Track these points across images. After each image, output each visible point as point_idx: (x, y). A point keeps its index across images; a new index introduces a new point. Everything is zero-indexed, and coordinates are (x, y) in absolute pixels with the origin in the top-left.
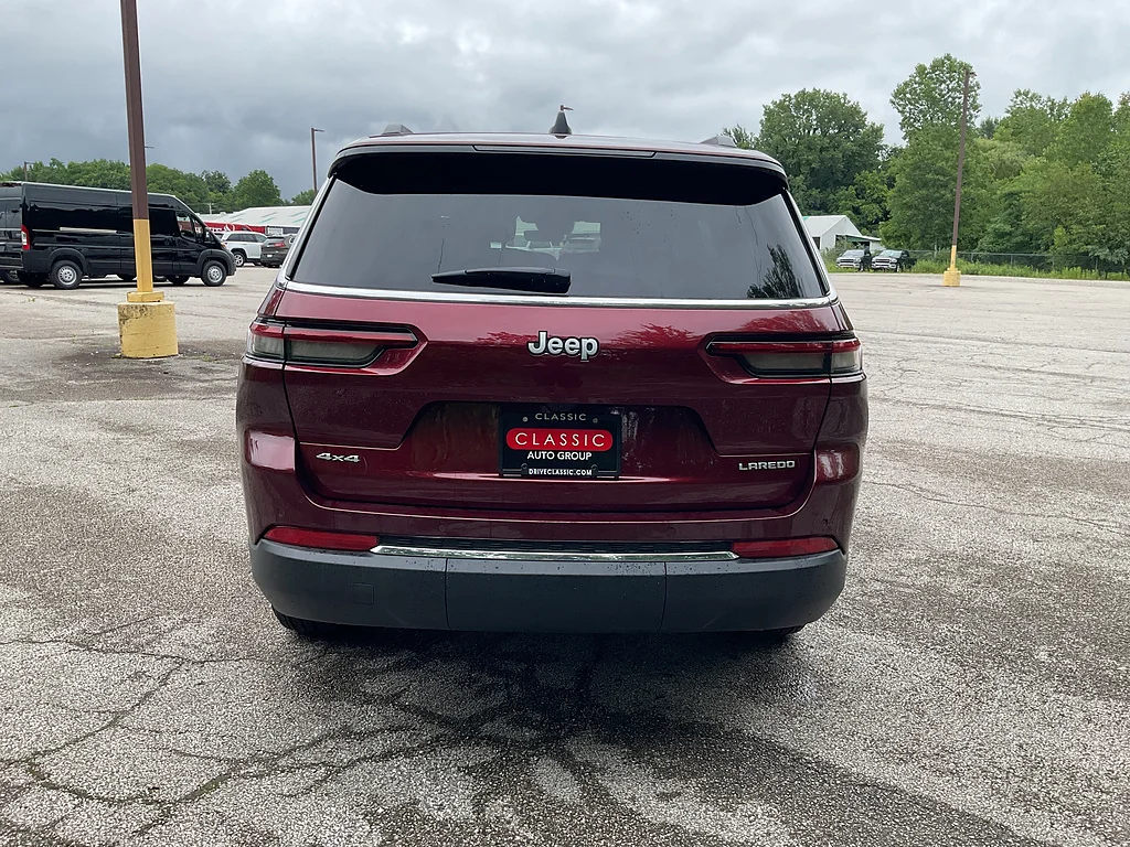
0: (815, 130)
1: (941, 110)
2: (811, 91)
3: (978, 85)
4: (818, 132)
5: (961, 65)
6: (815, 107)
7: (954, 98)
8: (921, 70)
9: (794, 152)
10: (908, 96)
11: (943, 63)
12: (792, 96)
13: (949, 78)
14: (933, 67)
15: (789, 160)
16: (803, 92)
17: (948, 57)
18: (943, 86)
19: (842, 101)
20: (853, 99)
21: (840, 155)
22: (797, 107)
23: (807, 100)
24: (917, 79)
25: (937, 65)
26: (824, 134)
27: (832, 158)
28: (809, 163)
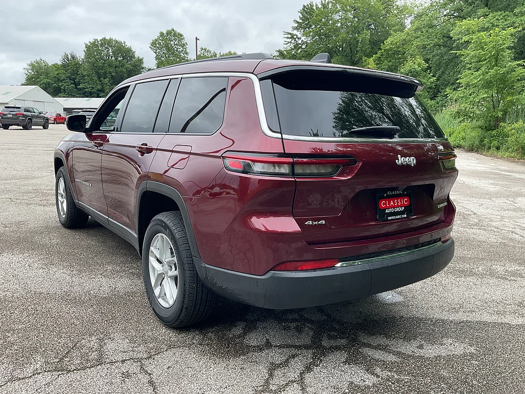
0: (112, 57)
1: (173, 54)
2: (108, 38)
3: (186, 43)
4: (113, 58)
5: (179, 34)
6: (111, 46)
7: (177, 49)
8: (162, 34)
9: (102, 67)
10: (157, 45)
11: (171, 32)
12: (99, 40)
13: (174, 39)
14: (167, 33)
15: (101, 71)
16: (105, 38)
17: (173, 30)
18: (172, 43)
19: (124, 45)
20: (128, 44)
21: (125, 70)
22: (102, 45)
23: (106, 43)
24: (161, 38)
25: (169, 33)
26: (116, 59)
27: (121, 71)
28: (110, 73)
